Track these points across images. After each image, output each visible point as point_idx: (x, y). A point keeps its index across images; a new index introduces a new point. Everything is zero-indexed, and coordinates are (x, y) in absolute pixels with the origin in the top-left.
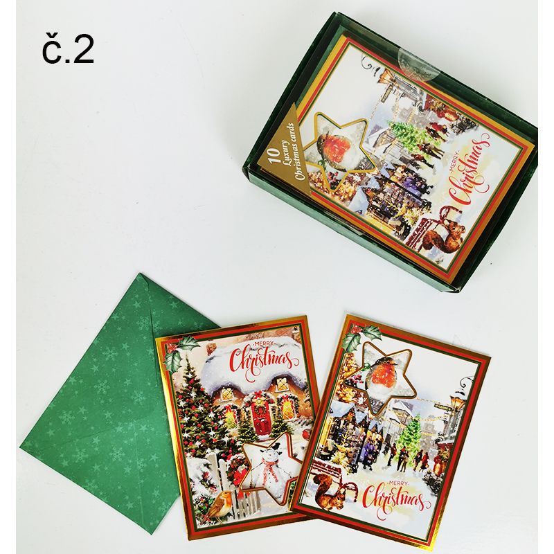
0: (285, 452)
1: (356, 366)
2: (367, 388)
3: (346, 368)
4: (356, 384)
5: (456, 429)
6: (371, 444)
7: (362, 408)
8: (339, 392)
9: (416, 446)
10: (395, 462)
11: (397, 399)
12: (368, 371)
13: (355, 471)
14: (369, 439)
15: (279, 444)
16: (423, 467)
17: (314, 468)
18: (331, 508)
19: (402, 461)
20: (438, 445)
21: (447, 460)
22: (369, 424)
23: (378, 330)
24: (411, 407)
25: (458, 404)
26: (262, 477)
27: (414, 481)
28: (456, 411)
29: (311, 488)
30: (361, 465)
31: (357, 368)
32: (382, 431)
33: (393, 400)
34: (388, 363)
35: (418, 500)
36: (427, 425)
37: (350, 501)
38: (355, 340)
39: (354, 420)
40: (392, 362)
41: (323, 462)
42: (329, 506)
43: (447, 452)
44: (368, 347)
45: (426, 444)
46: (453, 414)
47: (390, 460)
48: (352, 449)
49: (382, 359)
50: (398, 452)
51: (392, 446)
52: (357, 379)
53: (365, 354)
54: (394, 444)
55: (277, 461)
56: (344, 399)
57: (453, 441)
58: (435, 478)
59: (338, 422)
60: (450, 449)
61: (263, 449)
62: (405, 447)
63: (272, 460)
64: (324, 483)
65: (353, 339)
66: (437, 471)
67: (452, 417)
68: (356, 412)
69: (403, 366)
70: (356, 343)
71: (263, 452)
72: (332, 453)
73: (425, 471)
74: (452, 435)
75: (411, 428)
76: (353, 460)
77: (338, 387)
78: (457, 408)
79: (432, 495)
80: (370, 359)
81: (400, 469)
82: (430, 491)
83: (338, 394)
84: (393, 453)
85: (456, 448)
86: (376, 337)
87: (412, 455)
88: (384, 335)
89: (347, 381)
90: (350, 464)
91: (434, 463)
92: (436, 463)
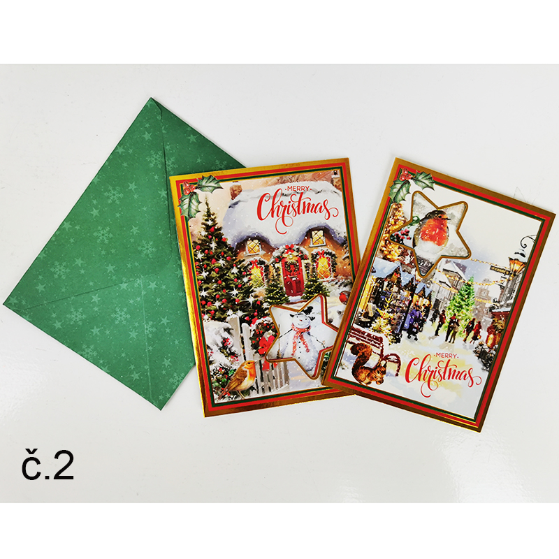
0: (319, 318)
1: (403, 219)
2: (414, 245)
3: (392, 221)
4: (402, 240)
5: (514, 295)
6: (417, 310)
7: (409, 268)
8: (384, 249)
9: (468, 313)
10: (443, 332)
11: (449, 259)
12: (416, 226)
13: (398, 341)
14: (415, 305)
15: (312, 308)
16: (475, 338)
17: (351, 336)
18: (369, 383)
19: (452, 330)
20: (492, 313)
21: (502, 330)
22: (415, 287)
23: (431, 178)
24: (463, 269)
25: (517, 267)
26: (291, 346)
27: (464, 353)
28: (515, 275)
29: (348, 359)
30: (405, 334)
31: (405, 221)
32: (430, 295)
33: (444, 260)
34: (440, 217)
35: (468, 375)
36: (481, 290)
37: (392, 375)
38: (404, 189)
39: (399, 282)
40: (445, 217)
41: (362, 329)
42: (367, 380)
43: (502, 321)
44: (418, 198)
45: (479, 313)
46: (511, 278)
47: (438, 329)
48: (396, 316)
49: (433, 213)
50: (448, 320)
51: (441, 313)
52: (403, 234)
53: (414, 206)
54: (444, 311)
55: (309, 328)
56: (388, 257)
57: (509, 309)
58: (487, 350)
59: (381, 284)
60: (506, 318)
61: (293, 313)
62: (455, 315)
63: (304, 326)
64: (363, 353)
65: (401, 187)
66: (490, 342)
67: (510, 282)
68: (401, 272)
69: (456, 221)
70: (405, 192)
71: (292, 316)
72: (372, 319)
73: (477, 342)
74: (508, 302)
75: (463, 292)
76: (397, 328)
77: (382, 243)
78: (515, 272)
79: (483, 369)
80: (419, 212)
81: (449, 340)
82: (481, 366)
83: (382, 251)
84: (442, 321)
85: (512, 318)
86: (428, 186)
87: (463, 324)
88: (437, 183)
89: (392, 236)
90: (393, 332)
91: (487, 334)
92: (490, 333)
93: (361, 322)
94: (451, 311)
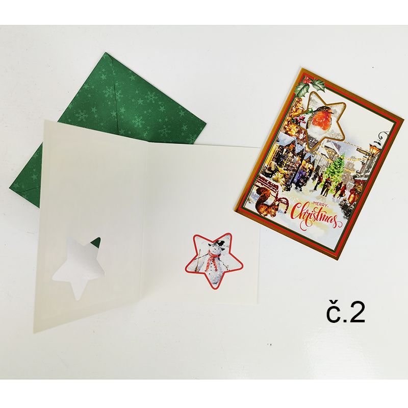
1: (302, 109)
2: (307, 128)
3: (294, 109)
4: (299, 123)
5: (371, 170)
6: (304, 171)
7: (302, 142)
8: (286, 127)
9: (338, 178)
11: (329, 140)
13: (289, 190)
14: (303, 167)
16: (341, 195)
17: (258, 181)
18: (266, 215)
19: (326, 187)
20: (355, 180)
21: (360, 192)
22: (305, 155)
23: (323, 84)
24: (339, 147)
25: (374, 151)
27: (333, 205)
28: (372, 156)
29: (254, 197)
30: (294, 186)
32: (314, 162)
33: (326, 140)
34: (327, 111)
35: (332, 220)
36: (349, 163)
37: (282, 212)
38: (305, 89)
39: (294, 150)
40: (330, 111)
41: (266, 178)
42: (265, 213)
43: (361, 186)
44: (314, 97)
45: (346, 178)
46: (370, 158)
47: (316, 186)
48: (289, 172)
49: (322, 107)
50: (324, 180)
51: (320, 175)
52: (301, 119)
53: (310, 101)
54: (322, 174)
56: (289, 132)
57: (366, 179)
59: (281, 150)
60: (364, 185)
62: (329, 178)
64: (264, 194)
65: (303, 88)
66: (351, 200)
67: (369, 161)
68: (296, 144)
69: (337, 115)
70: (305, 91)
72: (273, 173)
73: (342, 198)
74: (366, 174)
75: (336, 163)
76: (289, 181)
77: (286, 123)
78: (373, 154)
79: (344, 217)
80: (313, 106)
81: (323, 194)
82: (343, 215)
84: (320, 181)
85: (368, 185)
86: (321, 89)
87: (334, 184)
88: (327, 88)
89: (293, 119)
90: (286, 183)
91: (350, 193)
92: (351, 194)
93: (266, 173)
94: (327, 175)
